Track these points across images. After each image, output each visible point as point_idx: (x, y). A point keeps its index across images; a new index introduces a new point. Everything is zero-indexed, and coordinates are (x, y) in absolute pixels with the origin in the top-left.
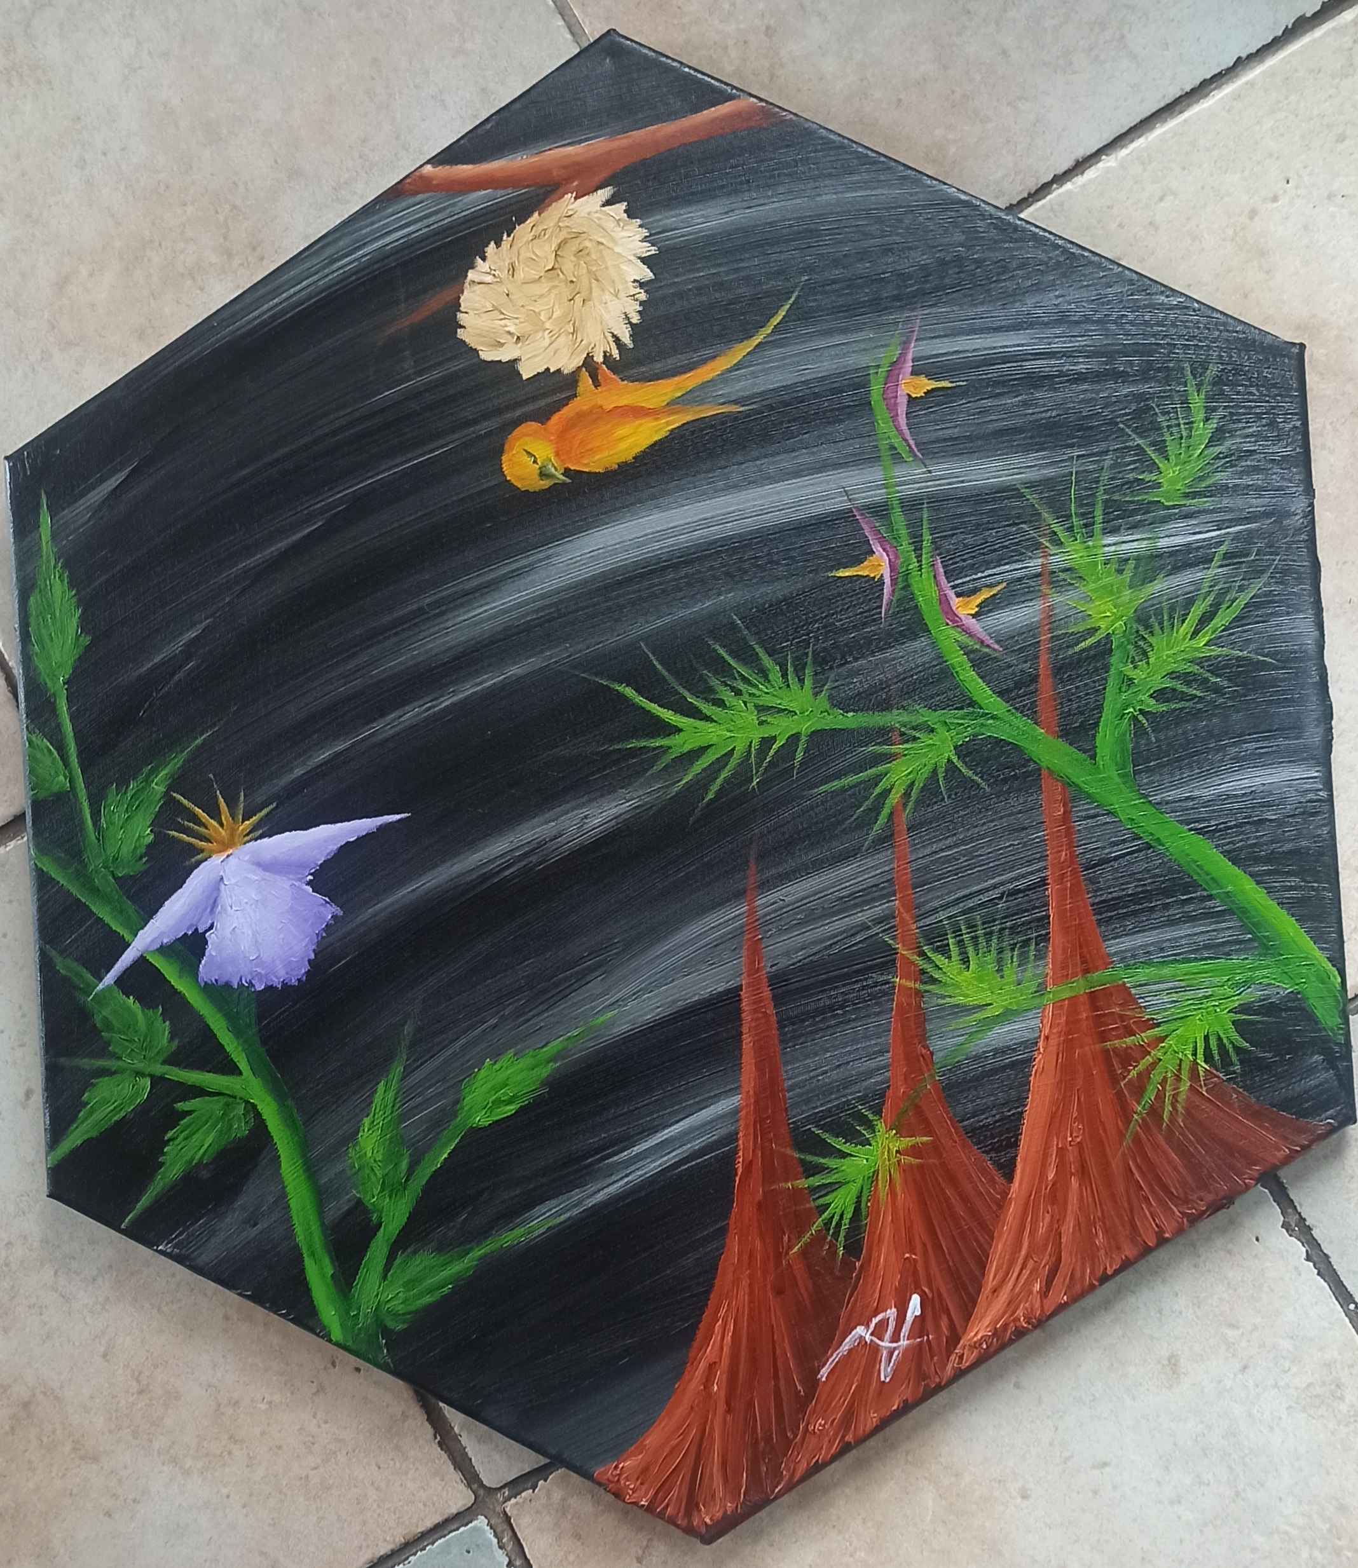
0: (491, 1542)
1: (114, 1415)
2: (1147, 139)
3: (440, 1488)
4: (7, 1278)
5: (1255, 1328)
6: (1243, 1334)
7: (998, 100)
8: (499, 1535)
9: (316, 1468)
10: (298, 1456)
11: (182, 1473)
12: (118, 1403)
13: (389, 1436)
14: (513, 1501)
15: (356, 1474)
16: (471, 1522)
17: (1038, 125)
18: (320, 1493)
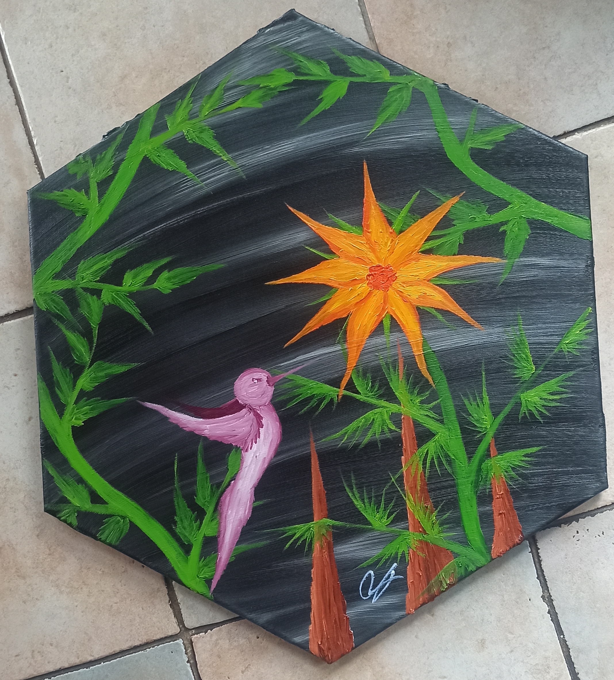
0: (182, 650)
1: (36, 561)
2: (596, 130)
3: (166, 623)
4: (4, 494)
5: (520, 636)
6: (514, 637)
7: (538, 98)
8: (186, 648)
9: (116, 603)
10: (110, 596)
11: (60, 592)
12: (39, 557)
13: (150, 597)
14: (196, 636)
15: (133, 609)
16: (176, 640)
17: (552, 113)
18: (116, 614)
